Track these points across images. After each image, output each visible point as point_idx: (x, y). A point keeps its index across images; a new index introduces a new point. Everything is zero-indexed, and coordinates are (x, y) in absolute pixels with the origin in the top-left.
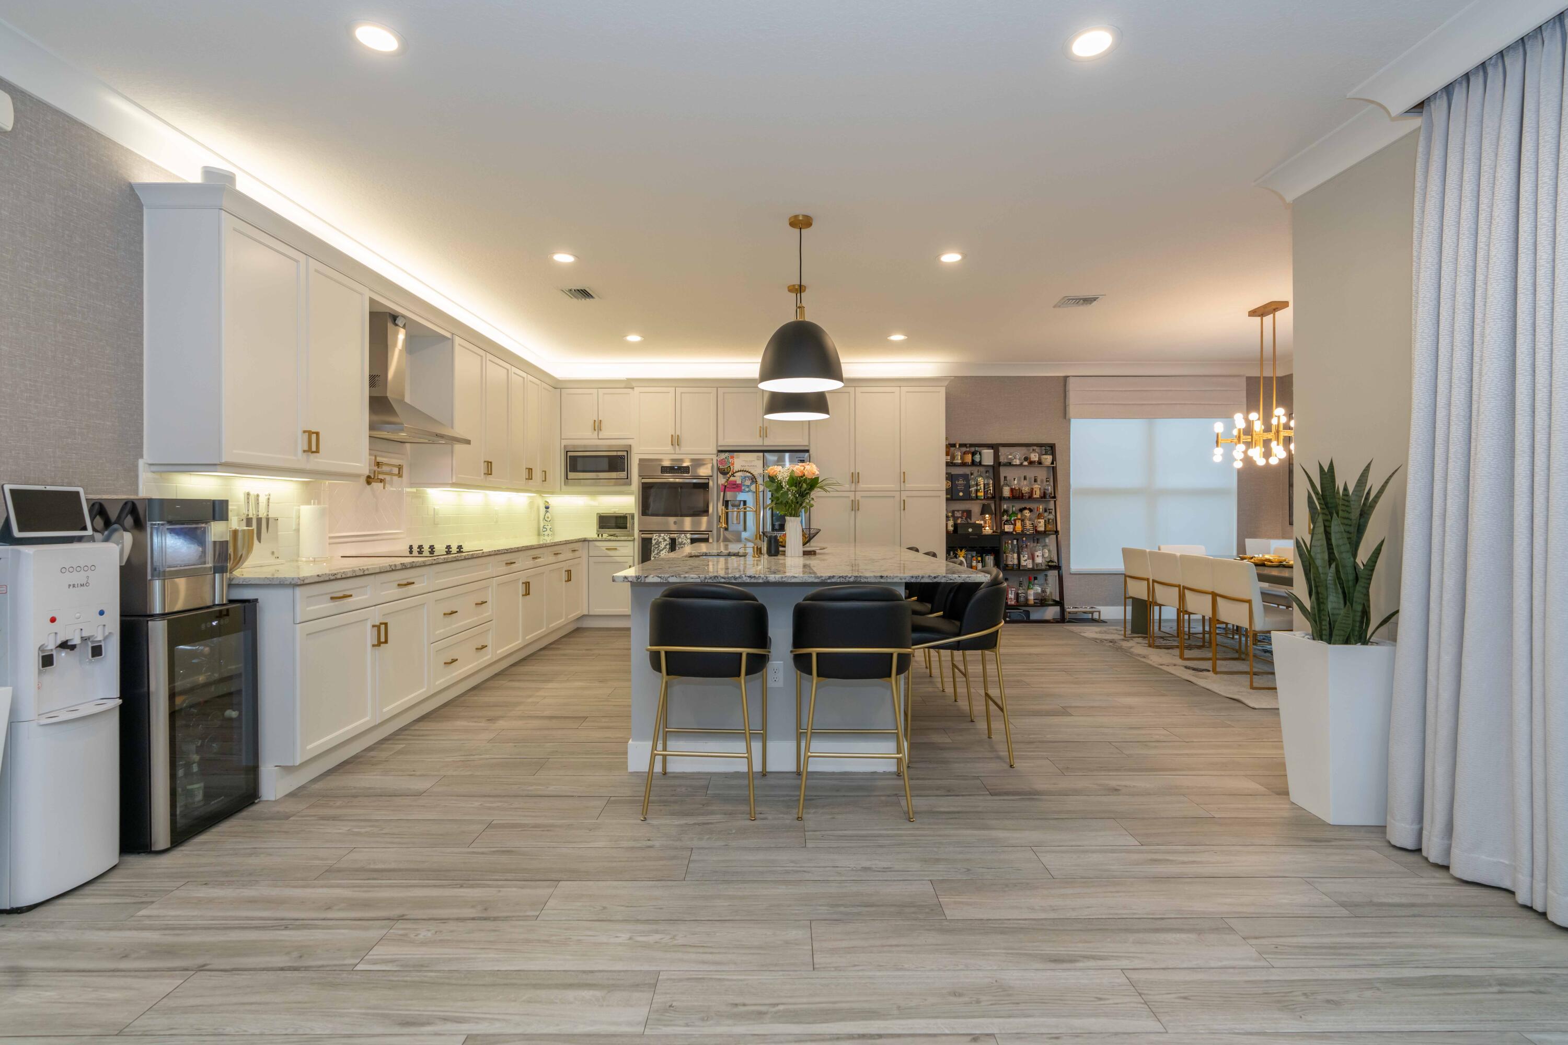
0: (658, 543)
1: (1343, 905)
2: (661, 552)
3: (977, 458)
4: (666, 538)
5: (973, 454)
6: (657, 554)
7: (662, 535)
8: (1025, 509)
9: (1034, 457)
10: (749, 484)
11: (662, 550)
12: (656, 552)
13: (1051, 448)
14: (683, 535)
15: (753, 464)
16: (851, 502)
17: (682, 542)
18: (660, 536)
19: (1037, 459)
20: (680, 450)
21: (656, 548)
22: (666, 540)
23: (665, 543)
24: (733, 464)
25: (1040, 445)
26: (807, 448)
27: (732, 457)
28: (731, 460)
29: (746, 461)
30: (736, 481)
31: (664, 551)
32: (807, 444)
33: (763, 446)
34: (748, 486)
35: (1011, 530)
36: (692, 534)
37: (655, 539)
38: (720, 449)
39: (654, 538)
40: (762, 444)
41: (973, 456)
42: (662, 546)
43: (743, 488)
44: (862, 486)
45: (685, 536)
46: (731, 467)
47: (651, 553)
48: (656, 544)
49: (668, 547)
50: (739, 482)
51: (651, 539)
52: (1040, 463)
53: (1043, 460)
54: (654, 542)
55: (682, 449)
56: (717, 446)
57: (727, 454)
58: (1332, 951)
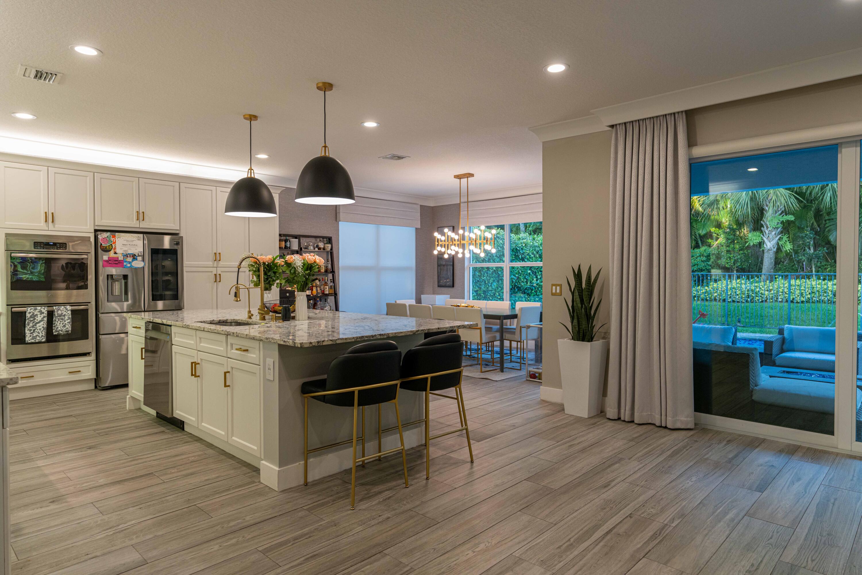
0: (34, 316)
1: (631, 440)
2: (38, 325)
3: (288, 244)
4: (43, 311)
5: (286, 241)
6: (33, 327)
7: (39, 308)
8: (317, 279)
9: (321, 245)
10: (131, 261)
11: (39, 323)
12: (31, 325)
13: (329, 240)
14: (63, 307)
15: (134, 243)
16: (213, 277)
17: (62, 313)
18: (36, 309)
19: (322, 247)
20: (54, 227)
21: (31, 321)
22: (43, 313)
23: (42, 316)
24: (115, 243)
25: (323, 238)
26: (177, 232)
27: (114, 237)
28: (112, 239)
29: (127, 241)
30: (118, 258)
31: (42, 323)
32: (179, 229)
33: (139, 228)
34: (130, 263)
35: (310, 294)
36: (71, 306)
37: (30, 313)
38: (97, 228)
39: (29, 311)
40: (139, 226)
41: (285, 243)
42: (39, 318)
43: (125, 264)
44: (221, 263)
45: (65, 308)
46: (113, 245)
47: (25, 327)
48: (31, 317)
49: (46, 319)
50: (121, 258)
51: (25, 312)
52: (324, 249)
53: (326, 247)
54: (28, 315)
55: (56, 226)
56: (94, 225)
57: (108, 234)
58: (647, 455)
